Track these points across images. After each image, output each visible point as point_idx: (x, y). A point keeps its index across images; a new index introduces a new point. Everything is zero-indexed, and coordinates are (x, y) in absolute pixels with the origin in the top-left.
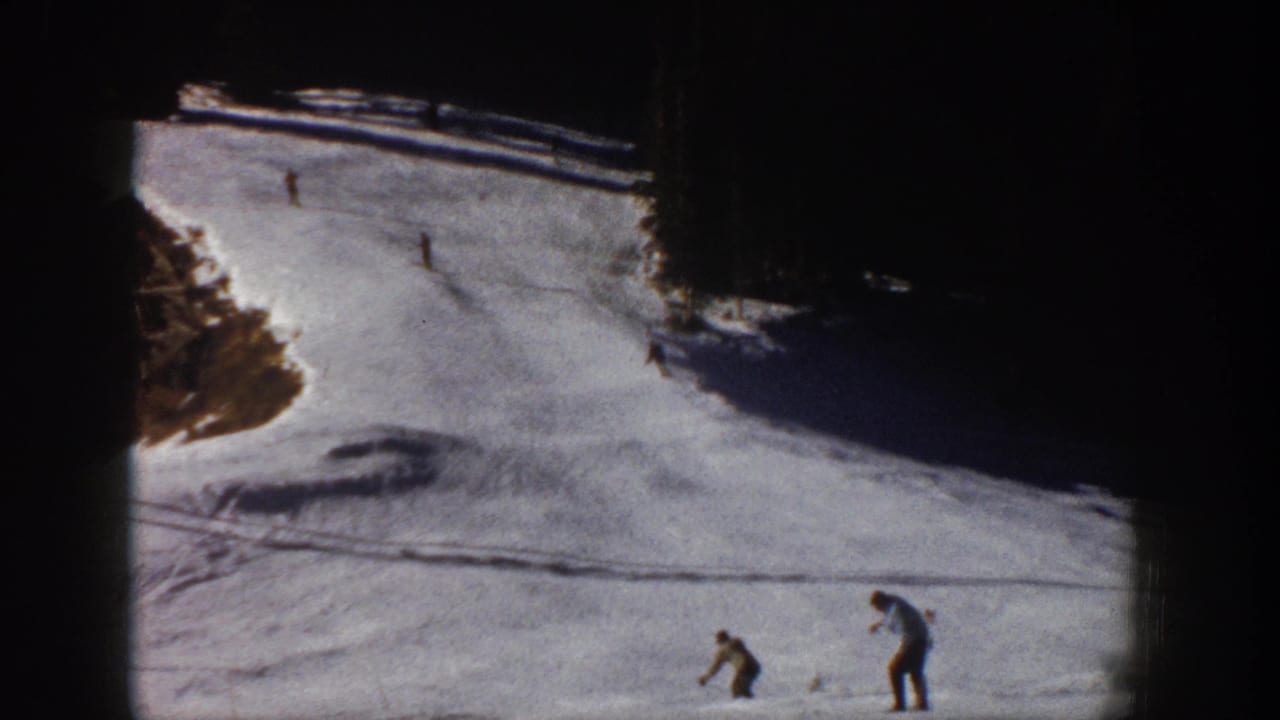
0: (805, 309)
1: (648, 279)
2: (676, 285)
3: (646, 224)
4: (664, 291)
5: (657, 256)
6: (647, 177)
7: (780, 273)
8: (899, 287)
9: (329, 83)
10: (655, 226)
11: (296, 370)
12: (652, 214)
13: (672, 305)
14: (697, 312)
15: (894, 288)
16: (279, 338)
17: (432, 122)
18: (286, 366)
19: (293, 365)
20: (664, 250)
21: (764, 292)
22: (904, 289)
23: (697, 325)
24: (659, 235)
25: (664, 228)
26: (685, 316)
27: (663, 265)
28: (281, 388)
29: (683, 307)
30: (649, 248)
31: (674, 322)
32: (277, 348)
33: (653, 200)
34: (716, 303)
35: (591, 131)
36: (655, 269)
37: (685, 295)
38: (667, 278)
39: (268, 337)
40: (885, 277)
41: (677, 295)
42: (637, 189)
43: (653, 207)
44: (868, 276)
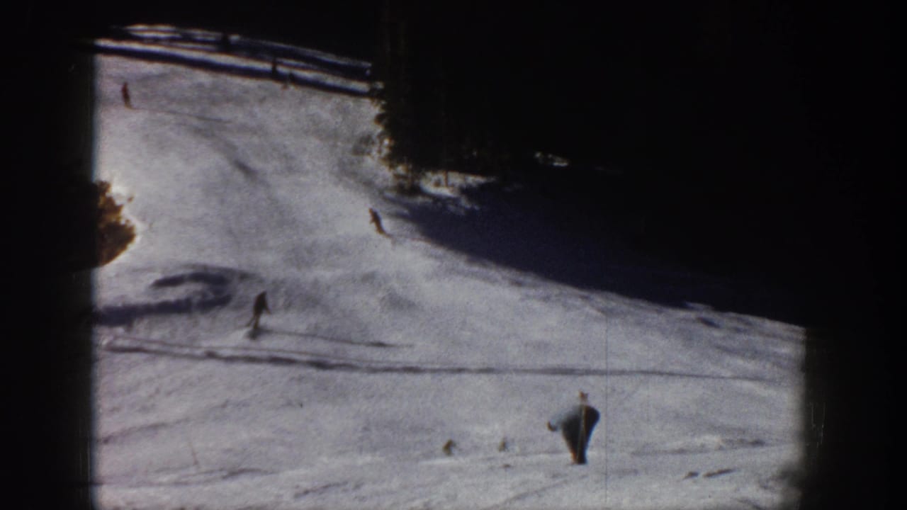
0: (492, 179)
1: (380, 158)
2: (400, 162)
3: (379, 119)
4: (392, 166)
5: (386, 142)
6: (380, 85)
7: (475, 153)
8: (560, 163)
9: (151, 20)
10: (385, 121)
11: (130, 225)
12: (383, 111)
13: (397, 176)
14: (416, 181)
15: (556, 164)
16: (118, 202)
17: (225, 48)
18: (123, 222)
19: (128, 221)
20: (391, 138)
21: (463, 167)
22: (564, 164)
23: (416, 190)
24: (387, 127)
25: (390, 121)
26: (406, 183)
27: (390, 148)
28: (123, 237)
29: (404, 177)
30: (381, 136)
31: (401, 189)
32: (117, 209)
33: (383, 102)
34: (429, 174)
35: (338, 53)
36: (385, 151)
37: (408, 170)
38: (393, 158)
39: (110, 201)
40: (550, 156)
41: (401, 169)
42: (372, 95)
43: (383, 107)
44: (538, 155)
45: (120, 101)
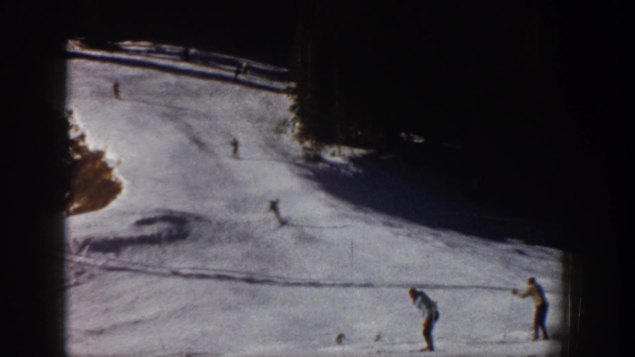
0: (372, 151)
1: (293, 136)
2: (308, 139)
3: (293, 108)
4: (301, 142)
5: (298, 124)
6: (293, 85)
7: (359, 133)
8: (418, 140)
9: (135, 39)
10: (297, 110)
11: (118, 181)
12: (295, 103)
13: (305, 149)
14: (318, 152)
15: (416, 141)
16: (110, 165)
17: (186, 57)
18: (113, 179)
19: (117, 179)
20: (301, 122)
21: (352, 143)
22: (421, 141)
23: (318, 159)
24: (297, 114)
25: (302, 110)
26: (312, 154)
27: (300, 129)
28: (111, 190)
29: (311, 150)
30: (294, 120)
31: (307, 158)
32: (109, 170)
33: (296, 97)
34: (327, 147)
35: (264, 62)
36: (297, 131)
37: (313, 144)
38: (302, 136)
39: (104, 164)
40: (411, 135)
41: (308, 144)
42: (288, 91)
43: (296, 100)
44: (403, 134)
45: (113, 94)
